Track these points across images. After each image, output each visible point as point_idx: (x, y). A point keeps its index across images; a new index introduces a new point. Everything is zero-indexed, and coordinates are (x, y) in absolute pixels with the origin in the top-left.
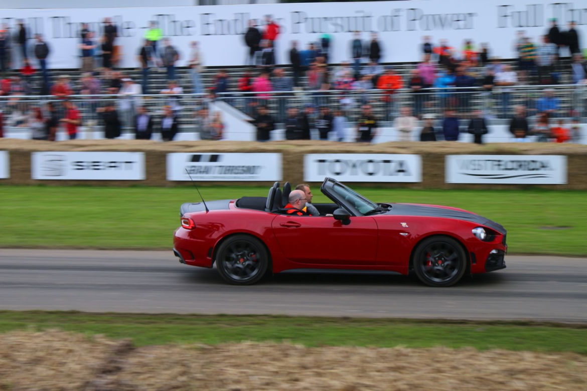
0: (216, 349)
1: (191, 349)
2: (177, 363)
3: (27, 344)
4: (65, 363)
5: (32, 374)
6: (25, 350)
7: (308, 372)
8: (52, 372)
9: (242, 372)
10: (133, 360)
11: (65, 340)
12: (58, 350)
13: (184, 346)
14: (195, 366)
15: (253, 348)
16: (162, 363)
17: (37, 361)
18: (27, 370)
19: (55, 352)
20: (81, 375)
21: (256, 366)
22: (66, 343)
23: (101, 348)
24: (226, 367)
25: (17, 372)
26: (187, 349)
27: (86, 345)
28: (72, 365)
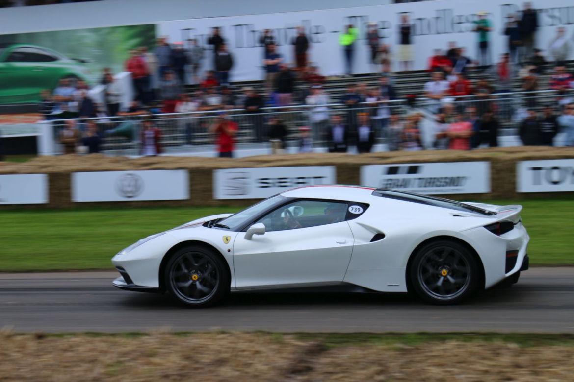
0: (418, 349)
1: (389, 349)
2: (373, 363)
3: (211, 346)
4: (251, 364)
5: (216, 376)
6: (207, 352)
7: (523, 371)
8: (237, 373)
9: (447, 371)
10: (325, 360)
11: (251, 341)
12: (244, 351)
13: (381, 347)
14: (393, 365)
15: (459, 348)
16: (357, 363)
17: (221, 362)
18: (211, 372)
19: (240, 353)
20: (268, 376)
21: (463, 365)
22: (252, 344)
23: (290, 348)
24: (429, 366)
25: (200, 373)
26: (385, 350)
27: (274, 347)
28: (259, 366)
